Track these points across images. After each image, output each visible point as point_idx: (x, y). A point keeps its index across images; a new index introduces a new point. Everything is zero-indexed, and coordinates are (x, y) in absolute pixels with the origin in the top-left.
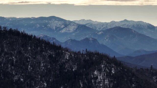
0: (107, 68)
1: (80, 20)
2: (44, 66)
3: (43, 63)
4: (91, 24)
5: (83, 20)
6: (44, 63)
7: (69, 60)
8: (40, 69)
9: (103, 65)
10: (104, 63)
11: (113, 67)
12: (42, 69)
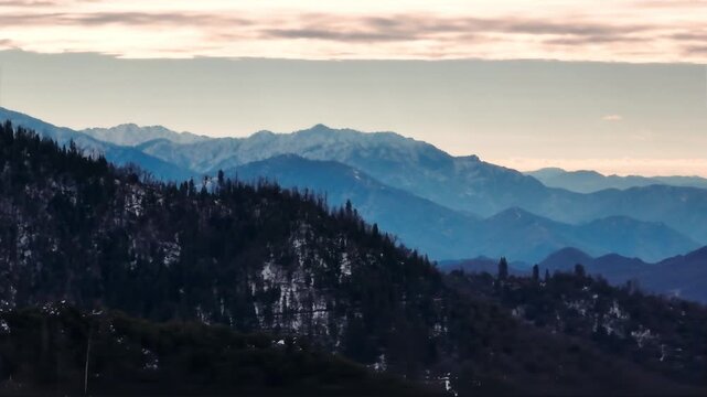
0: (319, 253)
2: (31, 246)
3: (29, 230)
6: (31, 232)
7: (142, 220)
8: (13, 257)
10: (304, 232)
12: (23, 257)
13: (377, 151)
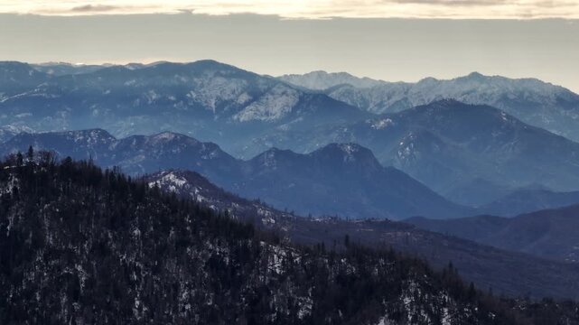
0: (425, 309)
1: (307, 75)
2: (190, 300)
3: (189, 287)
4: (348, 87)
5: (320, 74)
6: (190, 289)
7: (282, 278)
8: (175, 310)
9: (409, 296)
10: (412, 290)
11: (445, 305)
12: (184, 309)
13: (522, 94)
